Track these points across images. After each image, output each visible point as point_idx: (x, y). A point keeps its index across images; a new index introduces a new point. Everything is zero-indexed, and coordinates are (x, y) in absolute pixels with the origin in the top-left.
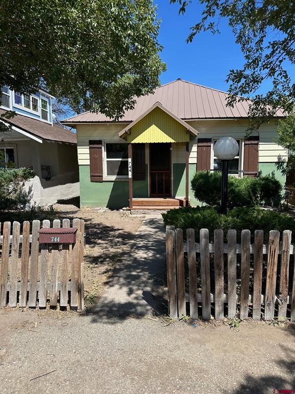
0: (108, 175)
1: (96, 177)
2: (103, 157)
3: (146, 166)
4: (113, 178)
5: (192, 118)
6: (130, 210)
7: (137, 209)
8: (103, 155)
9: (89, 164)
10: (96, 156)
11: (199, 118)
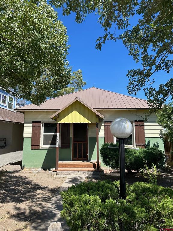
0: (43, 145)
1: (35, 146)
2: (41, 132)
3: (70, 138)
4: (48, 146)
5: (100, 108)
6: (56, 171)
7: (62, 171)
8: (41, 130)
9: (31, 137)
10: (36, 132)
11: (105, 108)
